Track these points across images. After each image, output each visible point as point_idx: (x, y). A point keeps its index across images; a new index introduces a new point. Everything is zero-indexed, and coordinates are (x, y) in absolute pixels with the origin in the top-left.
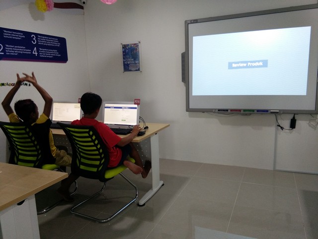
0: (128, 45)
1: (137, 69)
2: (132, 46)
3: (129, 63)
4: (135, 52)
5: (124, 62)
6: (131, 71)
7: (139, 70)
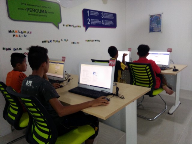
0: (154, 16)
1: (159, 30)
2: (157, 16)
3: (153, 27)
4: (158, 19)
5: (150, 26)
6: (154, 31)
7: (160, 31)
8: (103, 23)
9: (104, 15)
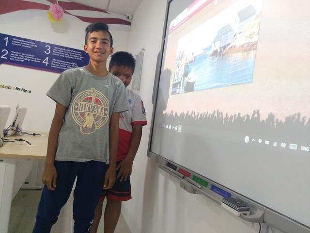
8: (47, 63)
9: (51, 50)
